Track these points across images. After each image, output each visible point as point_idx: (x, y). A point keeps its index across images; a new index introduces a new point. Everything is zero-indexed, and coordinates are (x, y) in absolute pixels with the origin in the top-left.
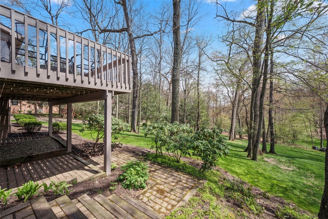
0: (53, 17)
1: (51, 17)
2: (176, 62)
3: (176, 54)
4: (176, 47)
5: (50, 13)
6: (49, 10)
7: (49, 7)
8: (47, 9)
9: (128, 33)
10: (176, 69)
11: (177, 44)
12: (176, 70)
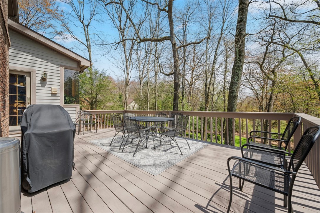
0: (85, 26)
1: (84, 26)
2: (236, 76)
3: (238, 66)
4: (239, 59)
5: (82, 22)
6: (82, 20)
7: (82, 17)
8: (80, 20)
9: (172, 42)
10: (236, 83)
11: (240, 55)
12: (236, 85)
